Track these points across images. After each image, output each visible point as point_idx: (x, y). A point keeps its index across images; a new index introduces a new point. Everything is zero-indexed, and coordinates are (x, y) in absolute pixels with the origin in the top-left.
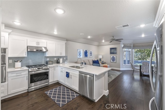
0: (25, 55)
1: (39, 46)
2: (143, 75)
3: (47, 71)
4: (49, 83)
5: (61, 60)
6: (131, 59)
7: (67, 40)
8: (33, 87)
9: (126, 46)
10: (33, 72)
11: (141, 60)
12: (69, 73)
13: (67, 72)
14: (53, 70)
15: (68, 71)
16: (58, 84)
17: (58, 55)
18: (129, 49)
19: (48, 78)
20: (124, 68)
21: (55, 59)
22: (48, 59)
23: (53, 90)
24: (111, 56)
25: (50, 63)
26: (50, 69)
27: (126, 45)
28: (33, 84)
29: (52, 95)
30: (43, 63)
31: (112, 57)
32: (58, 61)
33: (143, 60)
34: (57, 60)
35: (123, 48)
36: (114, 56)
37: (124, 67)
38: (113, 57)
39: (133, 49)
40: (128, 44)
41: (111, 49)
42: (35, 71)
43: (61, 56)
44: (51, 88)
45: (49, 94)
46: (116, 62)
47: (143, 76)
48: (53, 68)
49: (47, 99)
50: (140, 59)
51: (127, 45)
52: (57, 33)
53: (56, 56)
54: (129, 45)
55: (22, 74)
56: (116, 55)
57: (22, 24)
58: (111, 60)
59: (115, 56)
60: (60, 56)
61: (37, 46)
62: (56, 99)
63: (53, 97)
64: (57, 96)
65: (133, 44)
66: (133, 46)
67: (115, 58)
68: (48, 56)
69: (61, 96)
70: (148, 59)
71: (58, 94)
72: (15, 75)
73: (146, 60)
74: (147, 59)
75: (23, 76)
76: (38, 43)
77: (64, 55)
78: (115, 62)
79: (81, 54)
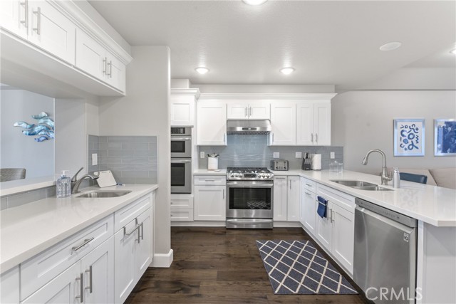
0: (222, 141)
1: (251, 118)
3: (269, 185)
4: (272, 223)
5: (317, 160)
7: (339, 89)
8: (236, 220)
10: (235, 183)
12: (326, 202)
13: (320, 199)
14: (285, 187)
15: (325, 196)
16: (299, 233)
17: (305, 141)
19: (270, 206)
21: (298, 155)
22: (276, 155)
23: (292, 245)
25: (281, 164)
26: (275, 182)
28: (235, 212)
29: (269, 255)
30: (263, 165)
32: (307, 162)
34: (304, 160)
42: (238, 180)
43: (315, 144)
44: (276, 236)
45: (264, 249)
48: (285, 182)
49: (253, 258)
52: (292, 70)
53: (299, 143)
55: (216, 182)
57: (209, 70)
60: (310, 144)
61: (247, 118)
62: (274, 268)
63: (269, 260)
64: (279, 261)
68: (275, 144)
69: (309, 268)
71: (285, 259)
72: (203, 182)
75: (217, 188)
76: (249, 110)
77: (325, 141)
79: (415, 139)
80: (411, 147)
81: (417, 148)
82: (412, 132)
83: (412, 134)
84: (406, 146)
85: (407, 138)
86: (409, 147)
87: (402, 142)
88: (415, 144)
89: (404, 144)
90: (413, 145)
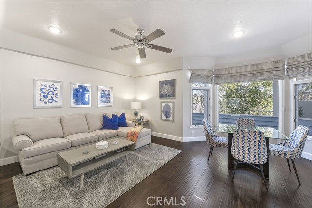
2: (238, 165)
6: (211, 110)
9: (199, 75)
11: (238, 113)
18: (207, 83)
20: (193, 136)
24: (162, 102)
27: (197, 72)
31: (163, 105)
33: (242, 113)
35: (190, 81)
36: (170, 104)
37: (193, 134)
38: (167, 106)
39: (216, 84)
40: (203, 70)
41: (162, 83)
46: (173, 121)
47: (237, 168)
50: (235, 111)
51: (201, 73)
54: (205, 73)
56: (172, 101)
58: (163, 115)
59: (169, 102)
65: (215, 70)
66: (216, 75)
67: (170, 108)
70: (253, 111)
73: (249, 113)
74: (251, 112)
78: (171, 118)
79: (54, 95)
80: (50, 101)
81: (56, 102)
82: (52, 90)
83: (52, 91)
84: (46, 100)
85: (47, 94)
86: (48, 101)
87: (42, 97)
88: (54, 98)
89: (43, 99)
90: (52, 99)
